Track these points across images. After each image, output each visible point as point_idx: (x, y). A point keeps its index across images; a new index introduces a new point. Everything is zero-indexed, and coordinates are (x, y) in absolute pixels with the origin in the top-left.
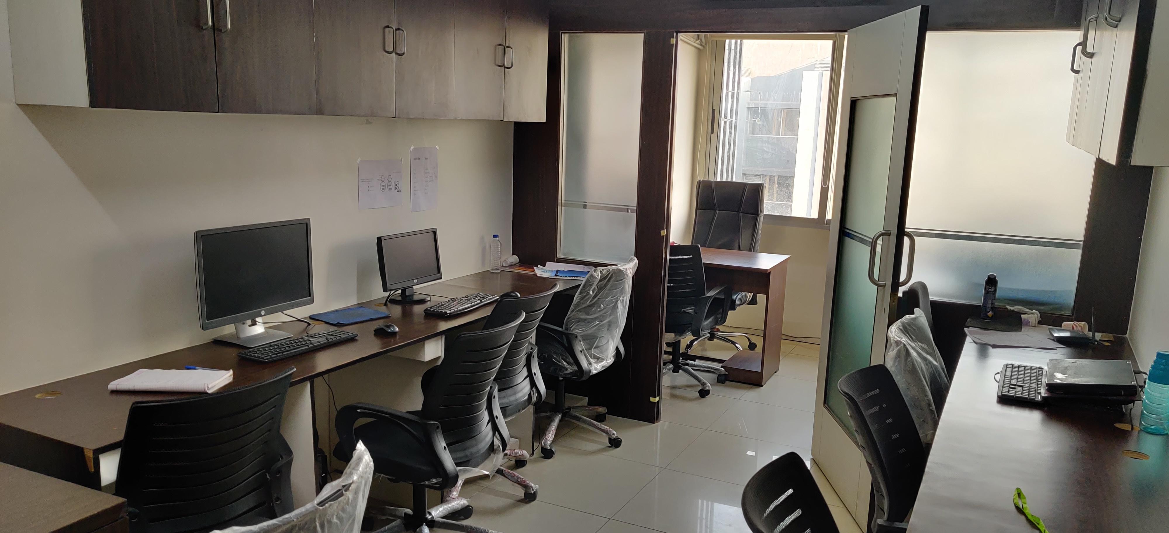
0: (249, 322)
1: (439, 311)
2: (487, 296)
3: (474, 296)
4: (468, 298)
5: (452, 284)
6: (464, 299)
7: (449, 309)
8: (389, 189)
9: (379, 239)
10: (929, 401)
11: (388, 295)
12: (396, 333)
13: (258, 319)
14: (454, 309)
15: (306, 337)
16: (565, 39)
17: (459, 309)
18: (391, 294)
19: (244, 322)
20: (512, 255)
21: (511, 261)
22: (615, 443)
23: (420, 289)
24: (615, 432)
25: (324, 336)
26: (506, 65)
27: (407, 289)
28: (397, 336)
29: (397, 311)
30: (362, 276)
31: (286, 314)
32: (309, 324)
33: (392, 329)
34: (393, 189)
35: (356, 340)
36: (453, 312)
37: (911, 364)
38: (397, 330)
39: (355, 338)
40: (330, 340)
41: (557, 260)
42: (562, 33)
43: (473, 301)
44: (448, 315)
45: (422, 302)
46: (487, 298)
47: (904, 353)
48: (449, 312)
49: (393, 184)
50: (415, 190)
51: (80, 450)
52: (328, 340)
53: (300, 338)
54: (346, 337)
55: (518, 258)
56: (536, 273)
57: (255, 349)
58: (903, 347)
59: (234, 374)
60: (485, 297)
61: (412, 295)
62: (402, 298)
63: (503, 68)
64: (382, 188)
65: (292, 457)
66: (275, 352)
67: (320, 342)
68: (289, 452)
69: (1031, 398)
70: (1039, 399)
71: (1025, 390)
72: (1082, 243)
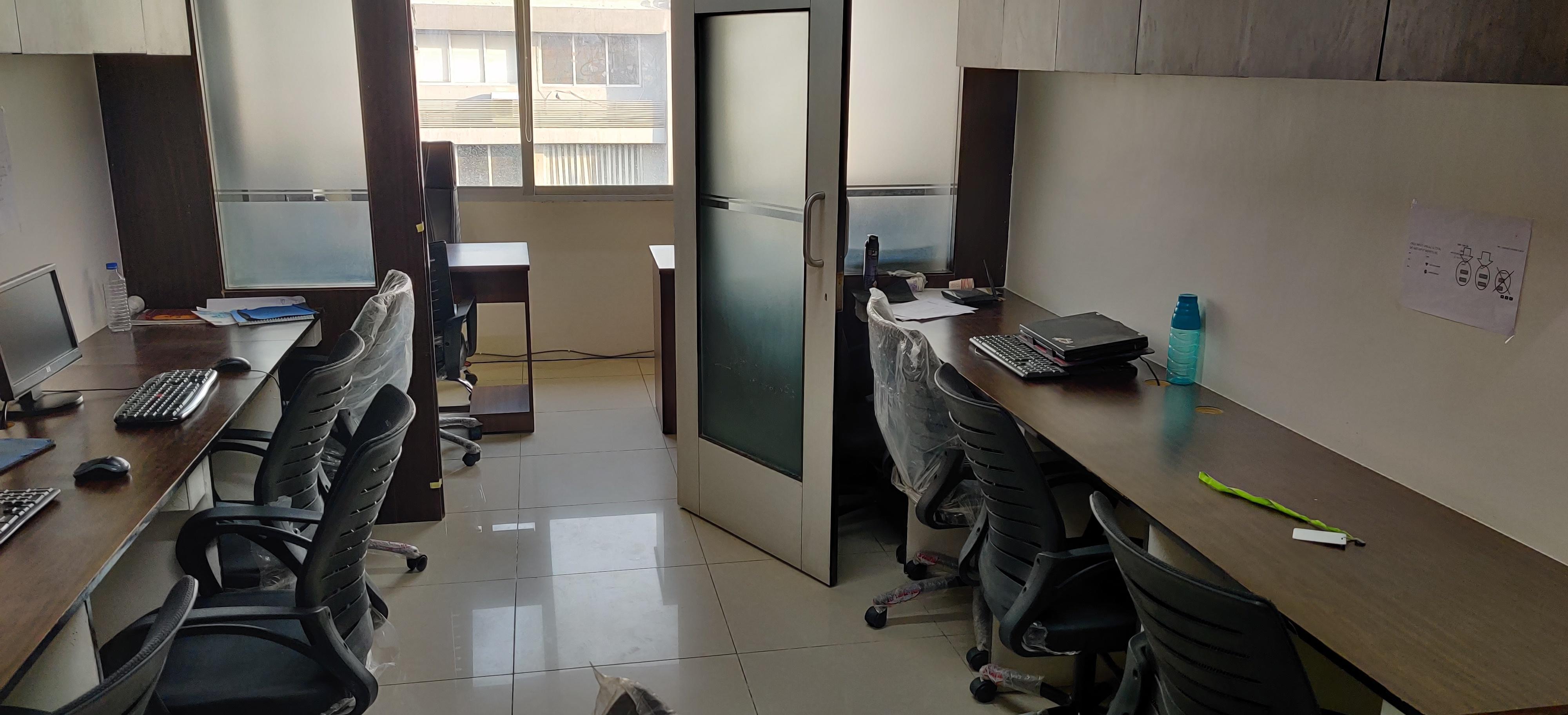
12: (126, 471)
20: (129, 295)
21: (134, 308)
22: (417, 564)
24: (414, 548)
33: (118, 466)
35: (58, 503)
38: (127, 464)
39: (56, 499)
40: (21, 515)
41: (225, 293)
45: (71, 406)
46: (204, 376)
54: (43, 500)
55: (142, 300)
56: (198, 320)
60: (199, 376)
61: (42, 398)
62: (22, 407)
69: (1054, 371)
70: (1061, 371)
71: (1035, 364)
72: (956, 187)
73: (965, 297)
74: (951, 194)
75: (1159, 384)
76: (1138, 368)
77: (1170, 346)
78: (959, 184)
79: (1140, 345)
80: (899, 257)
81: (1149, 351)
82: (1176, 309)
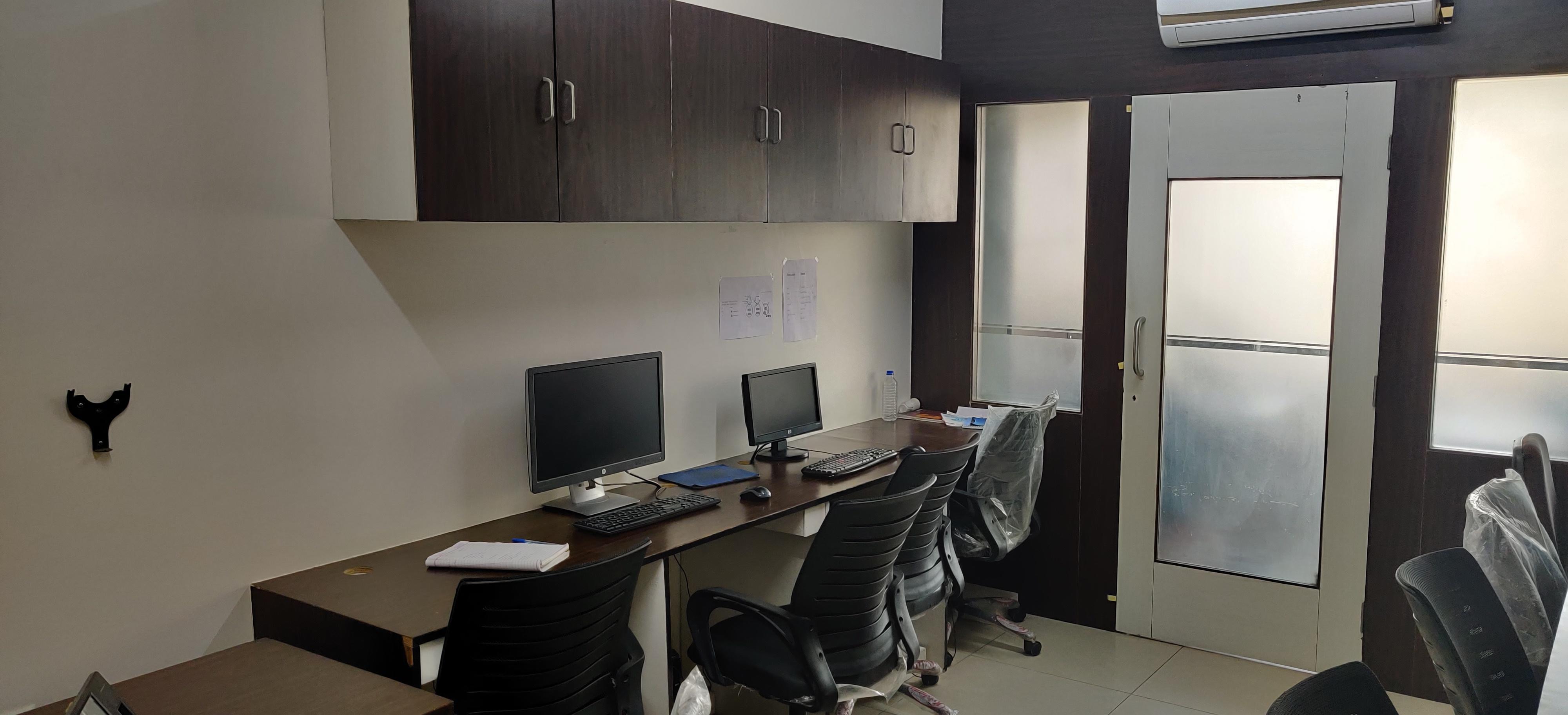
0: (586, 484)
1: (822, 470)
2: (882, 452)
3: (865, 451)
4: (857, 454)
5: (834, 436)
6: (852, 455)
7: (834, 468)
8: (757, 313)
9: (745, 378)
10: (1536, 604)
11: (755, 450)
12: (768, 498)
13: (598, 480)
14: (840, 469)
15: (656, 502)
16: (981, 113)
17: (846, 468)
18: (758, 449)
19: (580, 483)
20: (912, 397)
21: (910, 406)
22: (1033, 649)
23: (794, 443)
25: (679, 501)
26: (906, 151)
27: (778, 443)
28: (769, 504)
29: (765, 470)
30: (723, 424)
31: (630, 474)
32: (659, 487)
33: (763, 494)
34: (762, 313)
35: (718, 507)
36: (839, 472)
37: (1506, 548)
38: (770, 494)
39: (718, 505)
40: (687, 507)
41: (971, 403)
42: (977, 105)
43: (864, 458)
44: (833, 475)
45: (799, 458)
46: (883, 454)
47: (1494, 533)
48: (834, 472)
49: (762, 306)
50: (788, 315)
51: (396, 639)
52: (684, 507)
53: (649, 505)
54: (707, 503)
55: (918, 401)
56: (944, 422)
57: (595, 517)
58: (1492, 524)
59: (570, 549)
60: (879, 453)
61: (785, 451)
62: (772, 454)
63: (902, 154)
64: (748, 312)
65: (643, 657)
66: (621, 521)
67: (674, 509)
68: (640, 652)
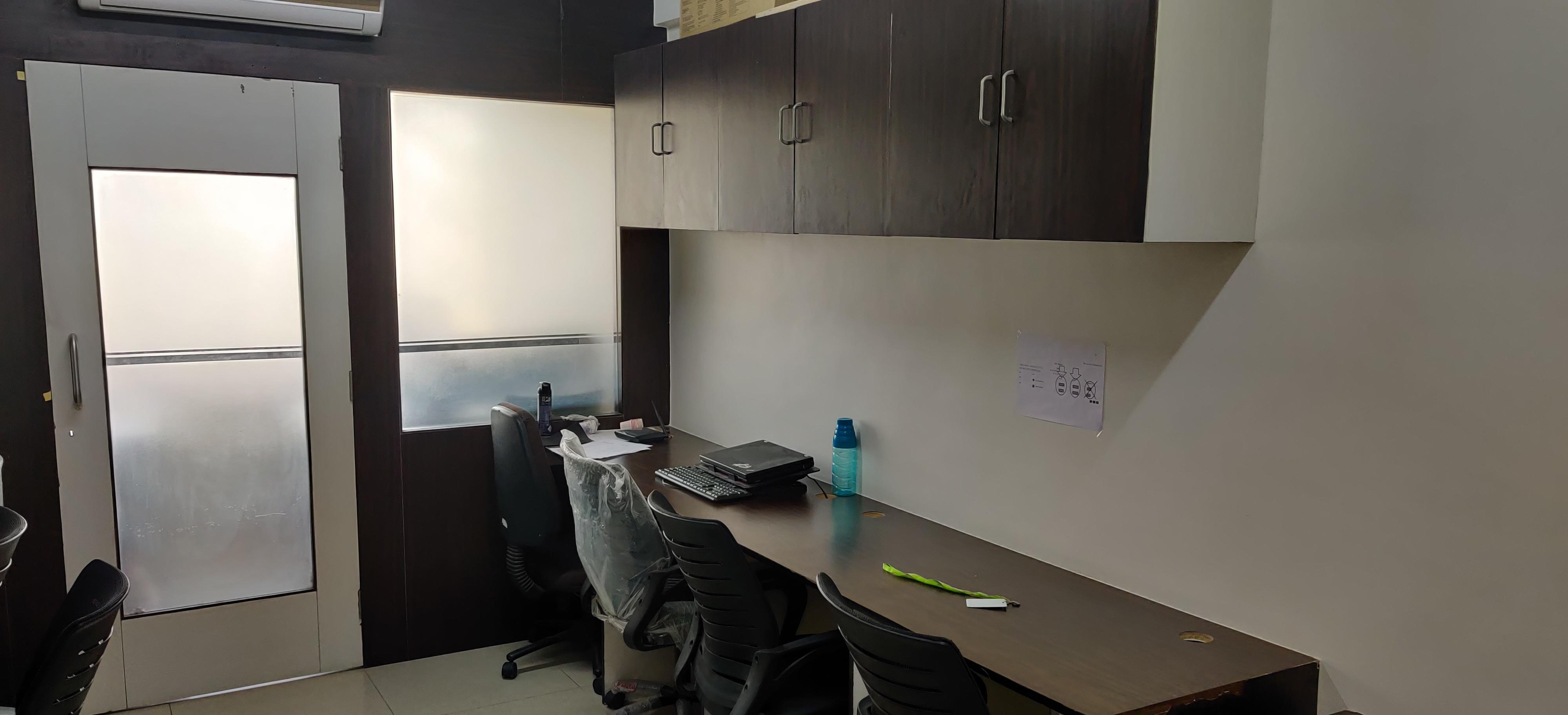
69: (739, 493)
70: (745, 492)
71: (721, 489)
72: (620, 335)
73: (638, 435)
74: (615, 342)
75: (827, 497)
76: (807, 485)
77: (834, 464)
78: (622, 333)
79: (807, 464)
80: (570, 403)
81: (815, 470)
82: (836, 431)
